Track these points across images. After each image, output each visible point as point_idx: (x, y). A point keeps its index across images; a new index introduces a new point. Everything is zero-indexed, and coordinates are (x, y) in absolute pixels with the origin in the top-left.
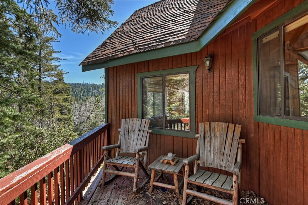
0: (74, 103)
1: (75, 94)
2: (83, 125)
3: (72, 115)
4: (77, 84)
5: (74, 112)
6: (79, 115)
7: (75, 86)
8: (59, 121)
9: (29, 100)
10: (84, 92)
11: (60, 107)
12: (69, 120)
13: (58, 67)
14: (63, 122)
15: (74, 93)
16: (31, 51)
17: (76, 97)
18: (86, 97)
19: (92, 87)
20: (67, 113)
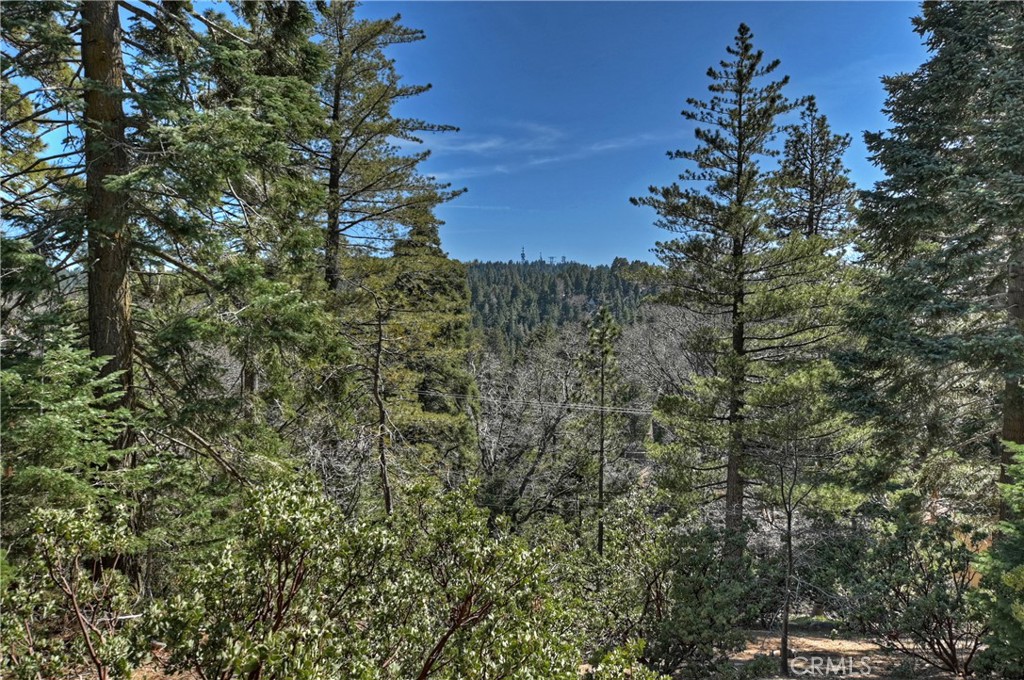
0: (482, 358)
1: (484, 316)
2: (521, 470)
3: (475, 412)
4: (496, 264)
5: (481, 397)
6: (506, 416)
7: (487, 275)
8: (413, 443)
9: (275, 323)
10: (528, 303)
11: (420, 371)
12: (458, 440)
13: (417, 166)
14: (429, 447)
15: (481, 307)
16: (290, 78)
17: (490, 330)
18: (534, 329)
19: (564, 278)
20: (449, 400)
